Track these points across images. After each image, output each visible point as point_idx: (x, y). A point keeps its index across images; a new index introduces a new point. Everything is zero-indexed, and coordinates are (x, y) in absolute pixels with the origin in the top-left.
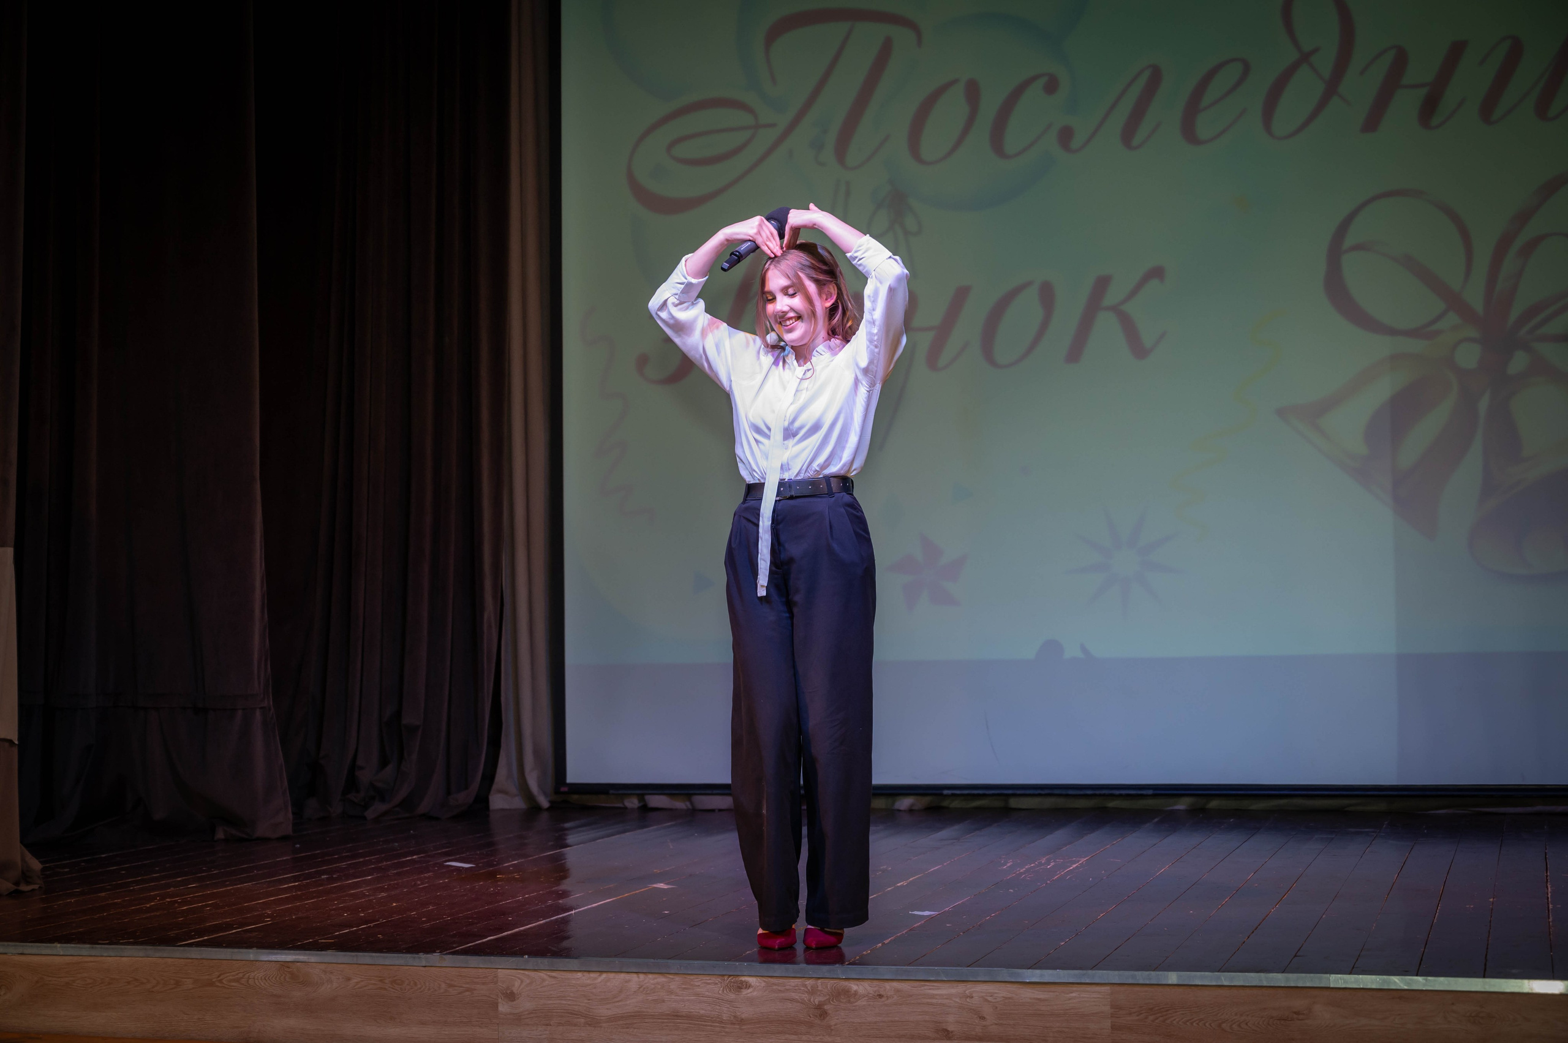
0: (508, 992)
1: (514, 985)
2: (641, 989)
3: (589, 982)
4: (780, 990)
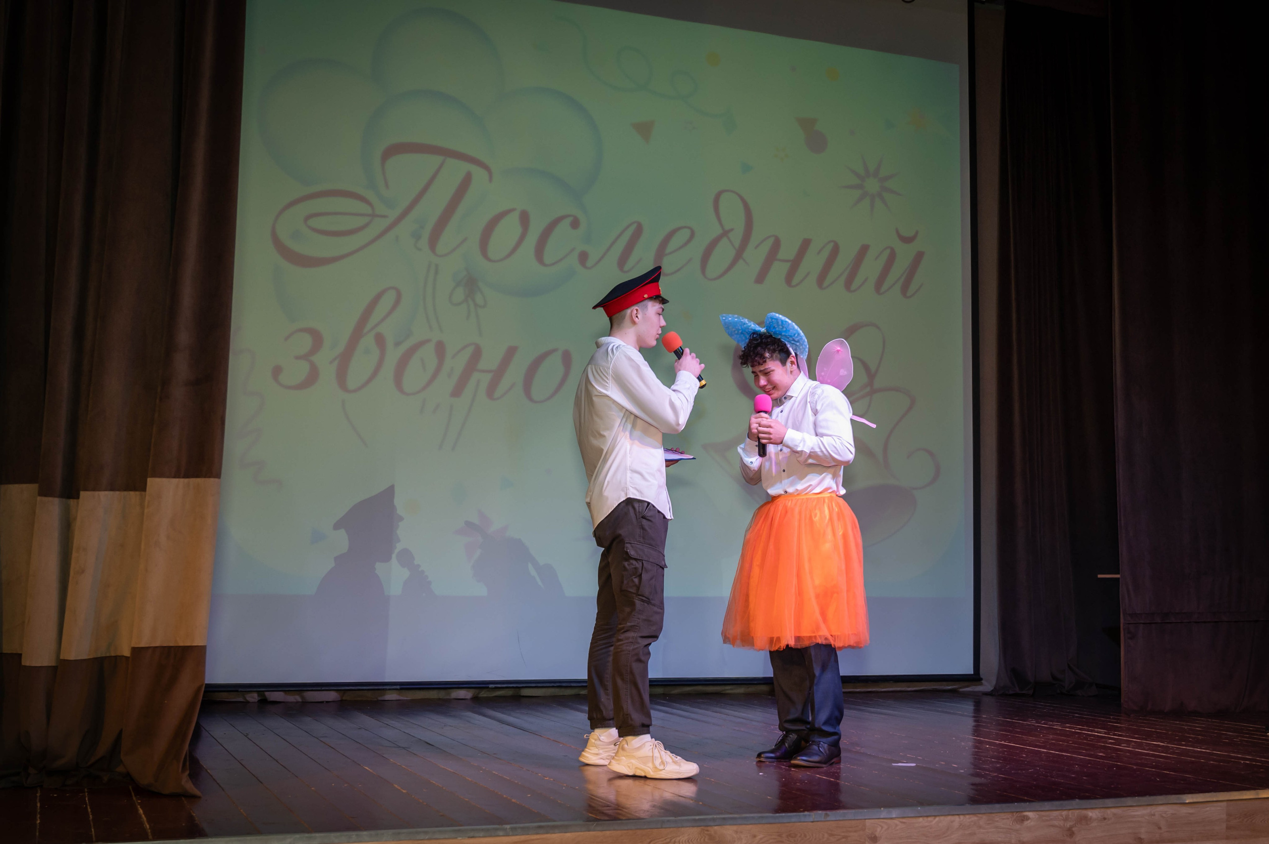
0: (873, 836)
1: (876, 831)
2: (961, 826)
3: (927, 824)
4: (1047, 820)
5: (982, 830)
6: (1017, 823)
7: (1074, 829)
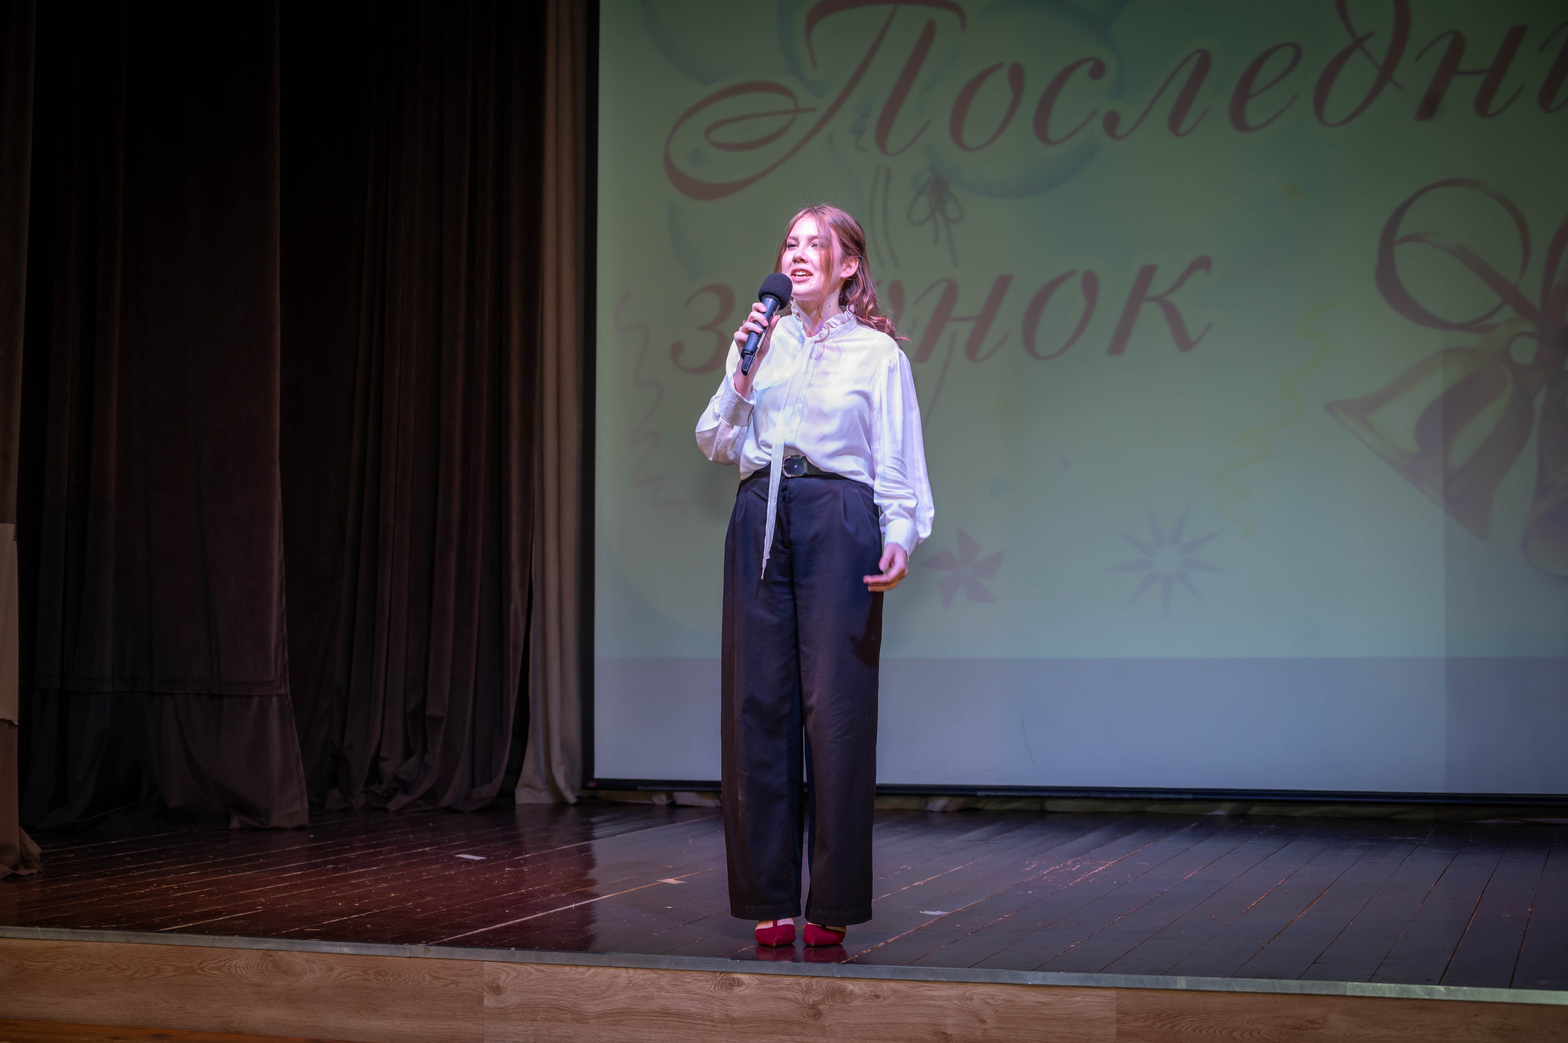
0: (494, 985)
1: (500, 979)
2: (631, 985)
3: (576, 976)
4: (774, 989)
5: (663, 994)
6: (722, 988)
7: (820, 1007)
